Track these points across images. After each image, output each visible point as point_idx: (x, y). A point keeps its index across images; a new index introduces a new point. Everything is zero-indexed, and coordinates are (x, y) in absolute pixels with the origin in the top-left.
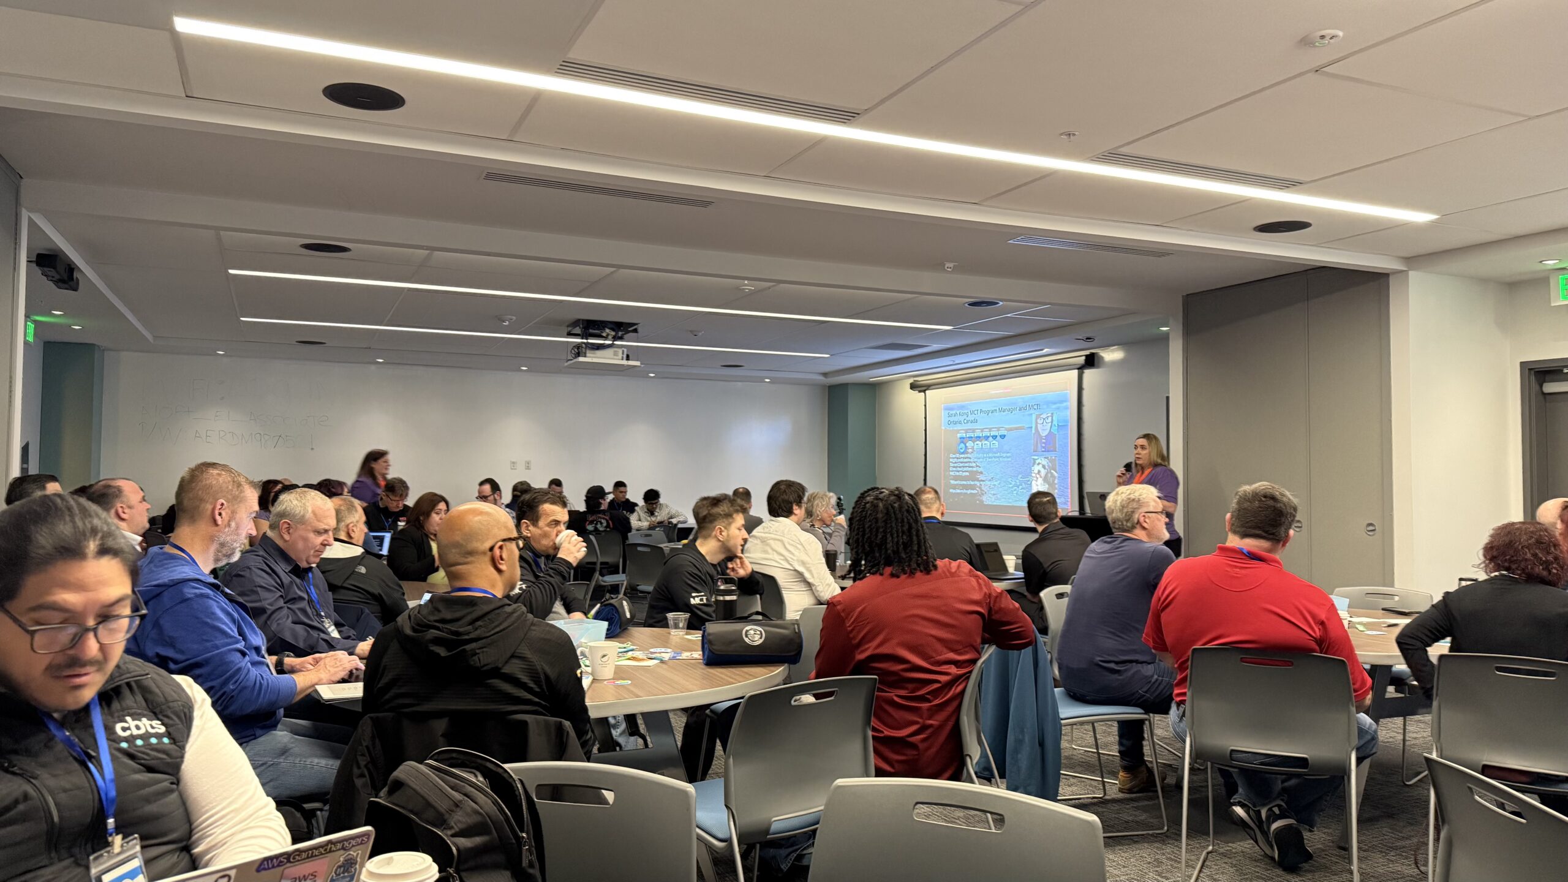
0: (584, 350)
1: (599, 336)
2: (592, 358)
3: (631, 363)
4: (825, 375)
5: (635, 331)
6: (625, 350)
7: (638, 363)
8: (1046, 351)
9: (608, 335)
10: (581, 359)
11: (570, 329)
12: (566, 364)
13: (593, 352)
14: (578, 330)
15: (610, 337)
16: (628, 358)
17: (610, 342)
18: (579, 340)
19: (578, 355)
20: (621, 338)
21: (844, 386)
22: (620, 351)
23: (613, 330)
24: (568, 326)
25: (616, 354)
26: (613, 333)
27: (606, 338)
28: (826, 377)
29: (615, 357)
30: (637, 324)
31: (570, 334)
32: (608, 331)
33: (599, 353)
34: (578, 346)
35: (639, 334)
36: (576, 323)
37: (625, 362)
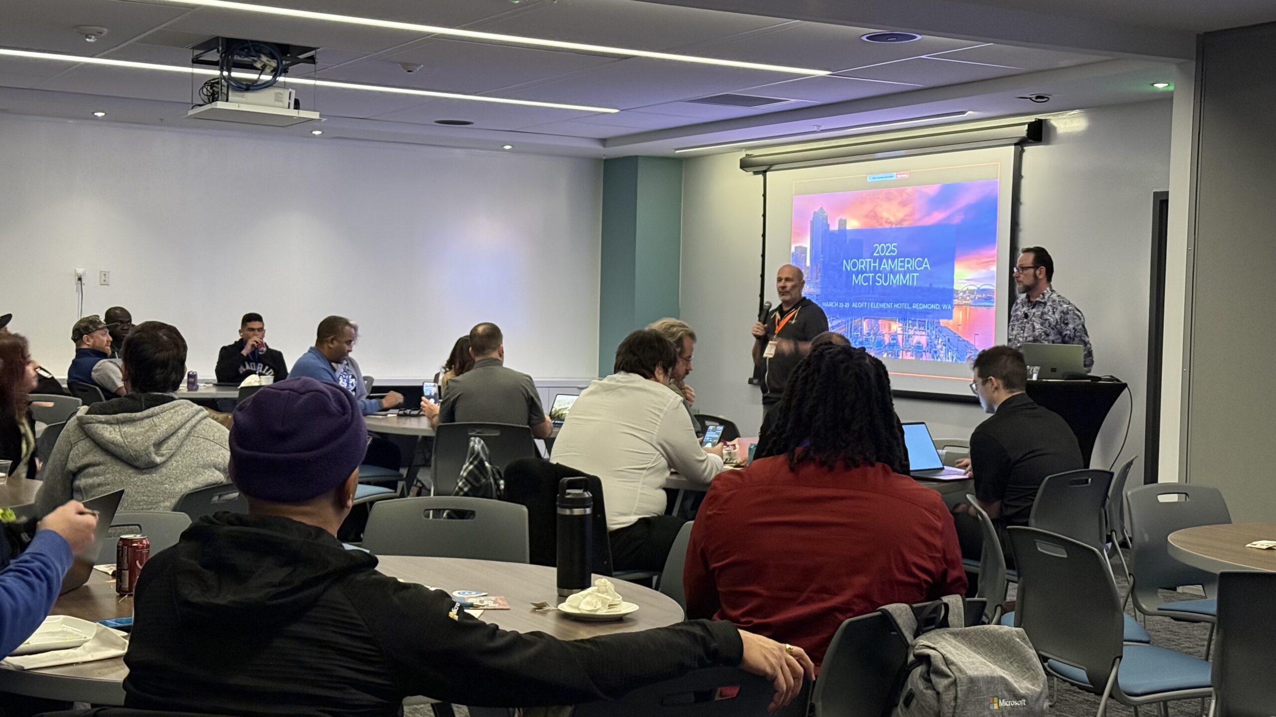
0: (225, 90)
1: (250, 67)
2: (237, 103)
3: (303, 114)
4: (603, 141)
5: (312, 60)
6: (294, 92)
7: (315, 115)
8: (970, 114)
9: (264, 66)
10: (220, 105)
11: (197, 52)
12: (191, 113)
13: (241, 94)
14: (214, 56)
15: (268, 70)
16: (297, 105)
17: (270, 78)
18: (216, 73)
19: (213, 98)
20: (285, 72)
21: (632, 161)
22: (286, 93)
23: (273, 57)
24: (194, 48)
25: (278, 98)
26: (274, 64)
27: (262, 71)
28: (604, 146)
29: (277, 104)
30: (311, 49)
31: (197, 62)
32: (264, 59)
33: (250, 96)
34: (213, 83)
35: (317, 65)
36: (209, 44)
37: (293, 113)
